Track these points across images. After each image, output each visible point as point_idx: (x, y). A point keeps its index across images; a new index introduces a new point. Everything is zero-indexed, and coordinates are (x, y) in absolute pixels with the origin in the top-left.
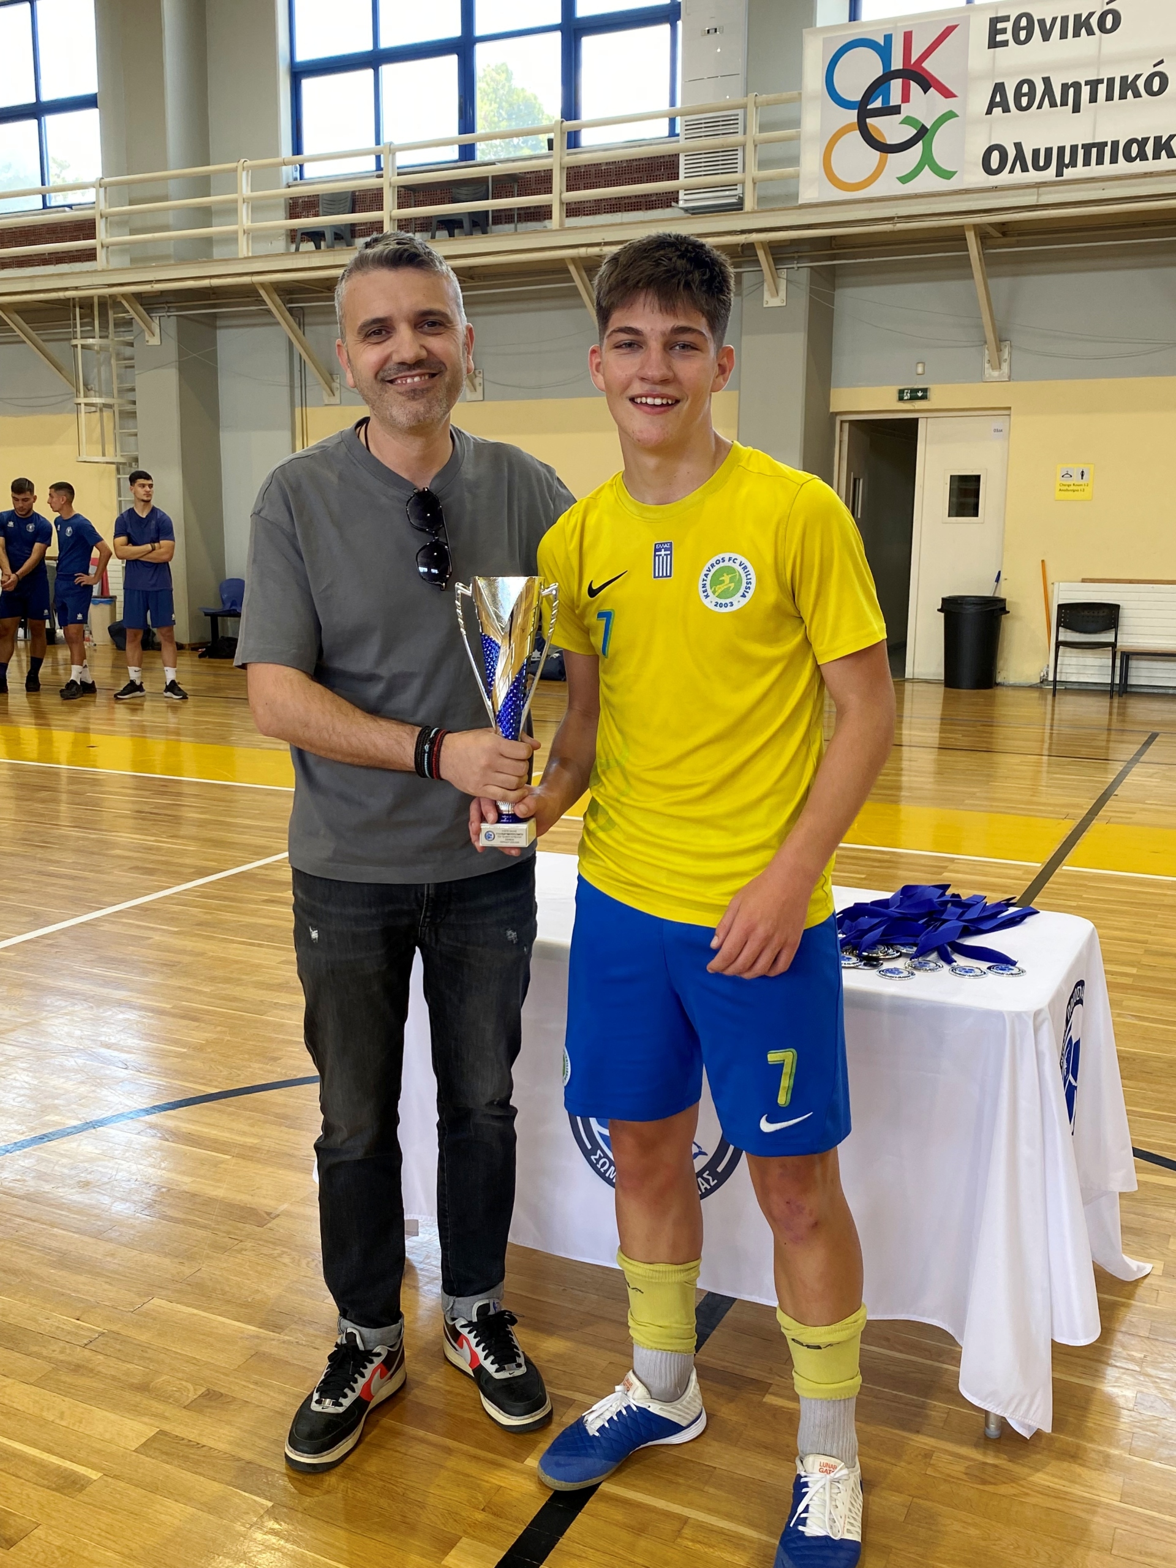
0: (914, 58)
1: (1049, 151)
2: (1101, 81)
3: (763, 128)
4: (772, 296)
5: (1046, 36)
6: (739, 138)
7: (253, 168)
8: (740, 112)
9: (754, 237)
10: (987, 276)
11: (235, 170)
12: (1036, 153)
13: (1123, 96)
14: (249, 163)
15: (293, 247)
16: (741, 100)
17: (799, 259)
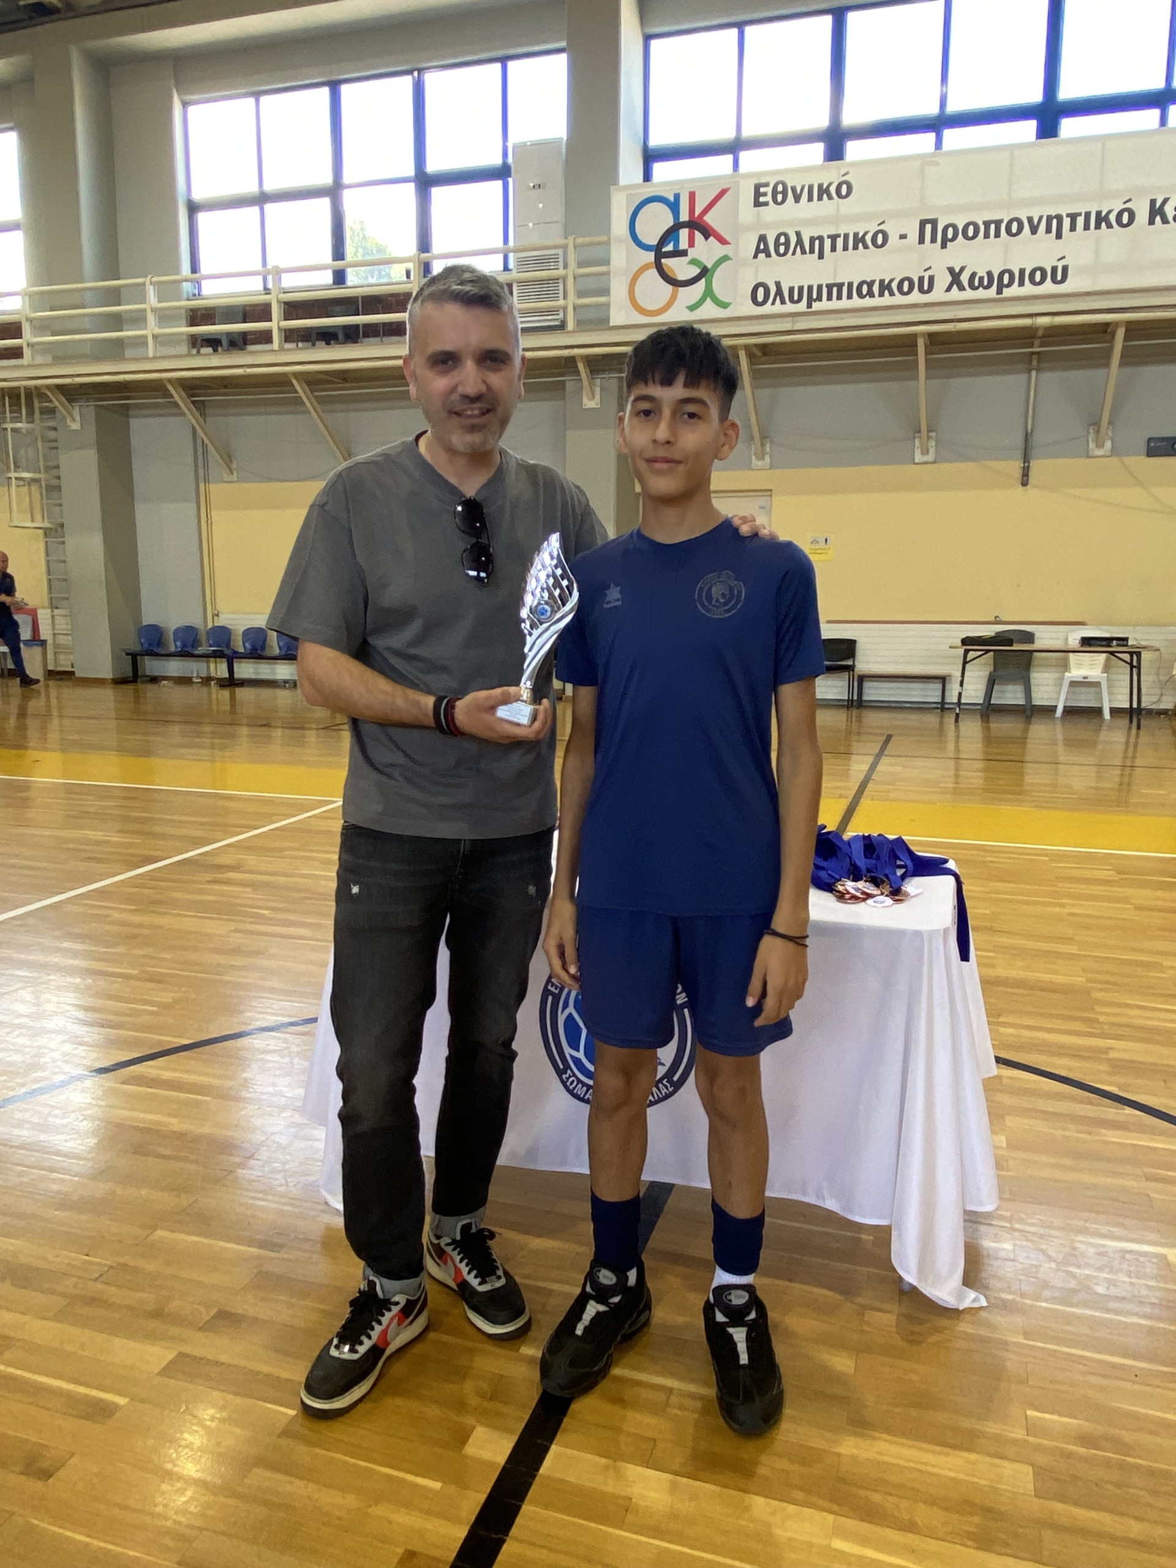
0: (697, 213)
1: (801, 289)
2: (839, 236)
3: (580, 265)
4: (589, 399)
5: (797, 199)
6: (561, 272)
7: (160, 283)
8: (560, 252)
9: (576, 351)
10: (754, 387)
11: (144, 284)
12: (791, 290)
13: (855, 248)
14: (155, 279)
15: (194, 351)
16: (562, 241)
17: (611, 370)
